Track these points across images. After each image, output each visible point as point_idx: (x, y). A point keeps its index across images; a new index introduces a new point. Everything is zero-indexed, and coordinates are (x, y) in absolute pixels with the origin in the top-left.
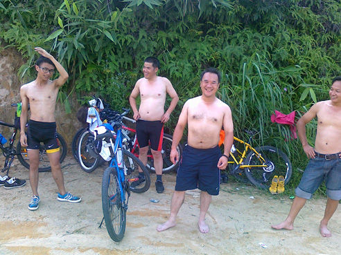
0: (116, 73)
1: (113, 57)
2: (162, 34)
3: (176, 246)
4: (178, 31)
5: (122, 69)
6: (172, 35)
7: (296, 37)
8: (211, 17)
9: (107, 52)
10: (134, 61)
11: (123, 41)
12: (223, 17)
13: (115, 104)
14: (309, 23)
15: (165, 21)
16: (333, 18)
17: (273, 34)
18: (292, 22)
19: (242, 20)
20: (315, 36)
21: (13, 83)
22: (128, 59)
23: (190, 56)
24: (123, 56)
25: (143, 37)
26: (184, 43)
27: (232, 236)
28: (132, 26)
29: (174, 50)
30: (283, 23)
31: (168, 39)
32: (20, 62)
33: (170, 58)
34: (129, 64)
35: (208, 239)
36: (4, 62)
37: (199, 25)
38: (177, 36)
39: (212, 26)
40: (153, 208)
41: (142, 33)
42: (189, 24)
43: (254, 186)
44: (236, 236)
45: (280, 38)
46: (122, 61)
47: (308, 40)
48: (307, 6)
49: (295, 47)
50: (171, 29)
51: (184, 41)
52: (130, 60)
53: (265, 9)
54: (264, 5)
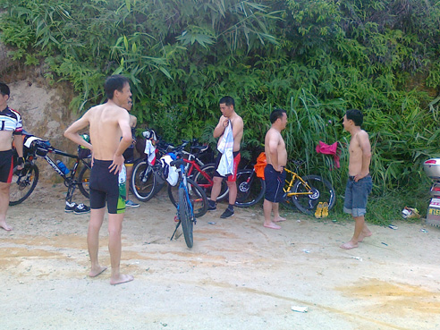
0: (168, 107)
1: (165, 91)
2: (211, 68)
4: (227, 65)
5: (173, 102)
6: (222, 69)
7: (342, 69)
8: (259, 51)
9: (160, 86)
10: (184, 93)
11: (175, 76)
12: (270, 50)
13: (167, 135)
14: (356, 55)
15: (215, 55)
16: (377, 50)
17: (318, 67)
18: (337, 54)
19: (289, 53)
20: (361, 68)
21: (63, 115)
22: (179, 92)
23: (238, 89)
24: (173, 90)
25: (194, 71)
26: (233, 77)
28: (183, 60)
29: (223, 83)
30: (328, 56)
31: (218, 73)
32: (70, 94)
33: (220, 91)
34: (179, 97)
35: (262, 247)
36: (53, 95)
37: (246, 57)
38: (226, 70)
39: (259, 59)
40: (211, 228)
41: (193, 67)
42: (237, 58)
43: (301, 212)
44: (285, 246)
45: (325, 72)
46: (173, 93)
47: (354, 72)
48: (353, 37)
49: (340, 80)
50: (220, 63)
51: (233, 75)
52: (180, 92)
53: (311, 44)
54: (310, 40)
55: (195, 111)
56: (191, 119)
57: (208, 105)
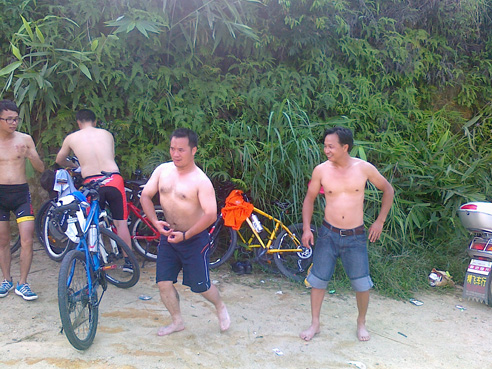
1: (96, 101)
2: (165, 71)
3: (161, 354)
4: (187, 67)
5: (108, 117)
6: (179, 72)
7: (348, 79)
8: (234, 50)
9: (87, 94)
10: (125, 107)
11: (109, 80)
12: (249, 50)
14: (366, 60)
15: (169, 52)
16: (394, 55)
17: (315, 74)
18: (341, 58)
19: (276, 55)
20: (374, 78)
22: (118, 103)
23: (203, 101)
24: (110, 99)
25: (138, 74)
26: (195, 84)
27: (241, 341)
28: (122, 59)
29: (181, 92)
30: (329, 60)
31: (172, 77)
33: (175, 103)
34: (118, 110)
35: (208, 345)
37: (217, 59)
38: (185, 73)
39: (235, 61)
40: (140, 307)
41: (136, 68)
42: (203, 58)
44: (246, 341)
45: (324, 79)
46: (108, 105)
47: (364, 83)
48: (363, 37)
49: (345, 92)
50: (177, 64)
51: (195, 81)
52: (120, 104)
53: (303, 40)
54: (303, 36)
55: (141, 130)
56: (136, 142)
57: (159, 121)
